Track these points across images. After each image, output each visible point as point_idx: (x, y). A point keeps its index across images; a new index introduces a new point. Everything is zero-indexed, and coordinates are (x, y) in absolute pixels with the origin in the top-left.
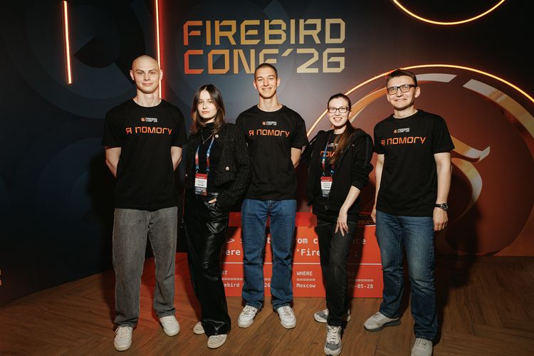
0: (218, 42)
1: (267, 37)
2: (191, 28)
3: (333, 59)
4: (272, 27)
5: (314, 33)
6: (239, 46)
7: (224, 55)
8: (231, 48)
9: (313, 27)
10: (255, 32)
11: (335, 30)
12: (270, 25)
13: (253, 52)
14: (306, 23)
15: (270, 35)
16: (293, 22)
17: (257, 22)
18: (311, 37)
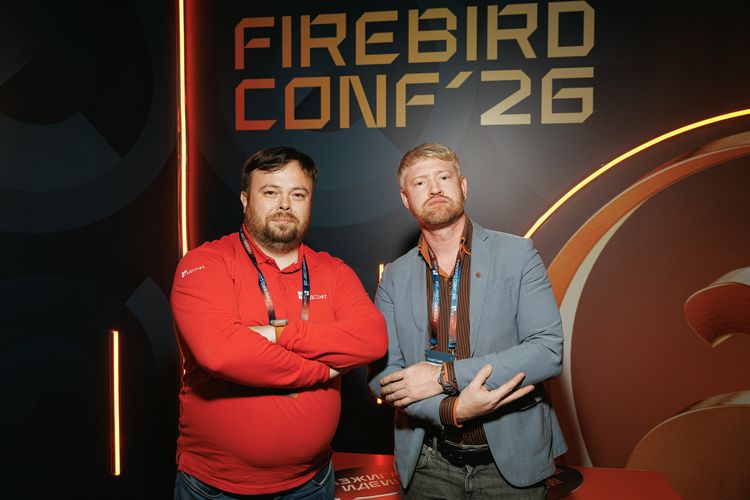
0: (306, 62)
1: (413, 47)
2: (251, 34)
3: (565, 93)
4: (425, 25)
5: (522, 36)
6: (351, 68)
7: (317, 90)
8: (335, 74)
9: (519, 21)
10: (387, 37)
11: (571, 28)
12: (420, 21)
13: (381, 81)
14: (504, 12)
15: (420, 43)
16: (472, 13)
17: (392, 16)
18: (514, 43)
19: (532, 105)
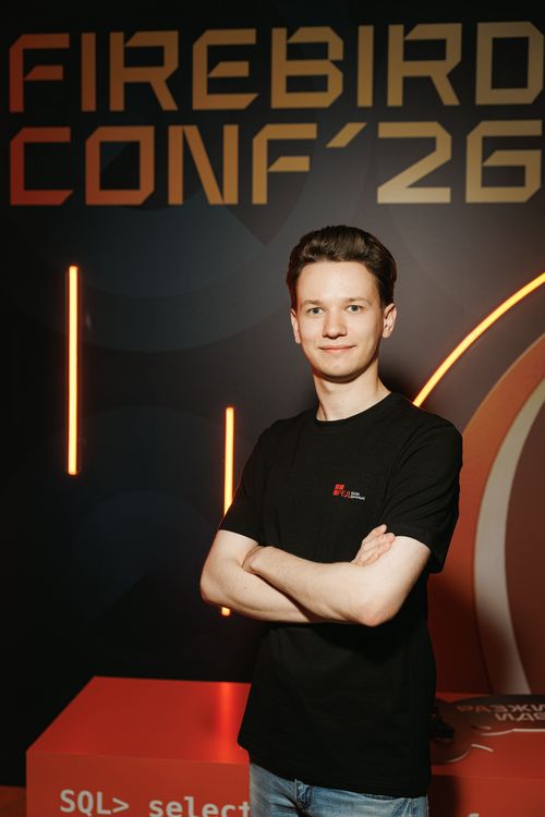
0: (117, 103)
1: (278, 84)
2: (33, 58)
3: (500, 158)
4: (296, 52)
5: (437, 72)
6: (186, 115)
7: (133, 148)
8: (161, 123)
9: (435, 50)
10: (240, 69)
12: (290, 47)
13: (231, 134)
14: (413, 36)
15: (289, 79)
16: (366, 34)
17: (247, 37)
18: (428, 80)
19: (452, 174)
